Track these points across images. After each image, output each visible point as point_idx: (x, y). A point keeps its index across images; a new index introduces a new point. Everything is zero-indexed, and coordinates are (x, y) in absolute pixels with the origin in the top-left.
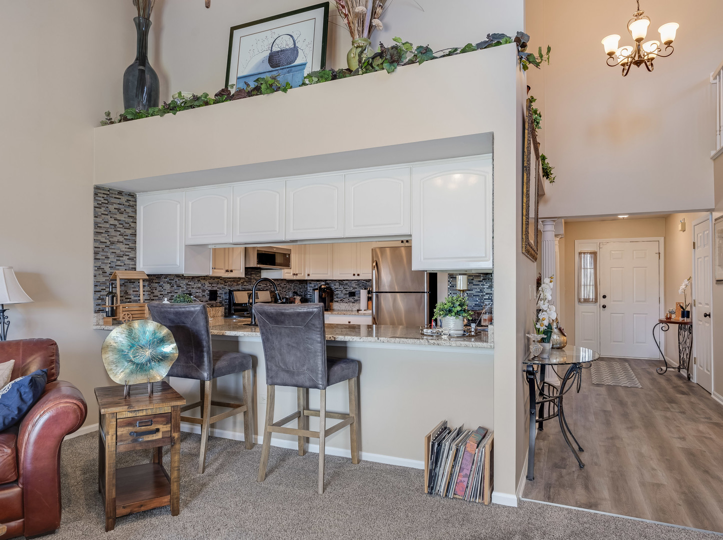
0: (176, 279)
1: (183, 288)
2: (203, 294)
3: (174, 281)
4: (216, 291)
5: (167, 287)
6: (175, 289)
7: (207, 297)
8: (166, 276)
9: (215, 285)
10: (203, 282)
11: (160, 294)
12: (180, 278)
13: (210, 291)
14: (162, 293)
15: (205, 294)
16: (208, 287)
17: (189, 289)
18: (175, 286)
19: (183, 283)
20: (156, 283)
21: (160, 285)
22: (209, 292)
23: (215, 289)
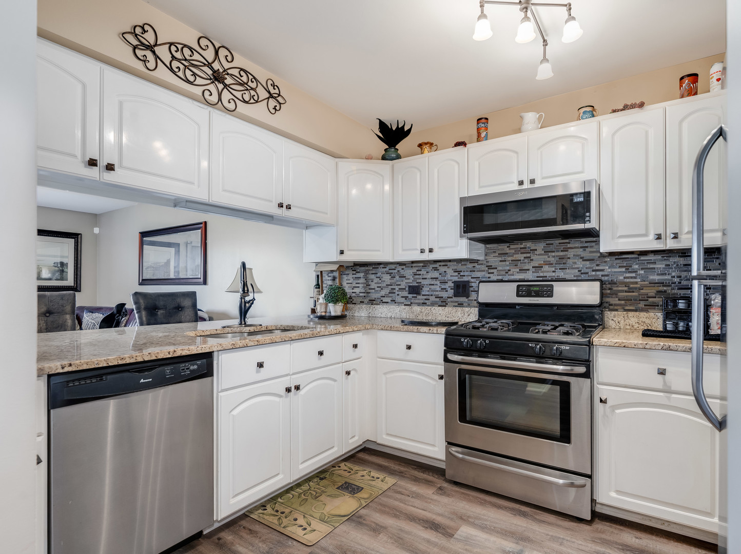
0: (399, 268)
1: (409, 279)
2: (443, 287)
3: (396, 271)
4: (468, 282)
5: (387, 278)
6: (397, 281)
7: (451, 292)
8: (386, 264)
9: (466, 274)
10: (442, 269)
11: (378, 287)
12: (404, 267)
13: (454, 282)
14: (380, 285)
15: (446, 286)
16: (451, 276)
17: (419, 281)
18: (397, 277)
19: (408, 272)
20: (372, 274)
21: (378, 275)
22: (453, 285)
23: (465, 279)
